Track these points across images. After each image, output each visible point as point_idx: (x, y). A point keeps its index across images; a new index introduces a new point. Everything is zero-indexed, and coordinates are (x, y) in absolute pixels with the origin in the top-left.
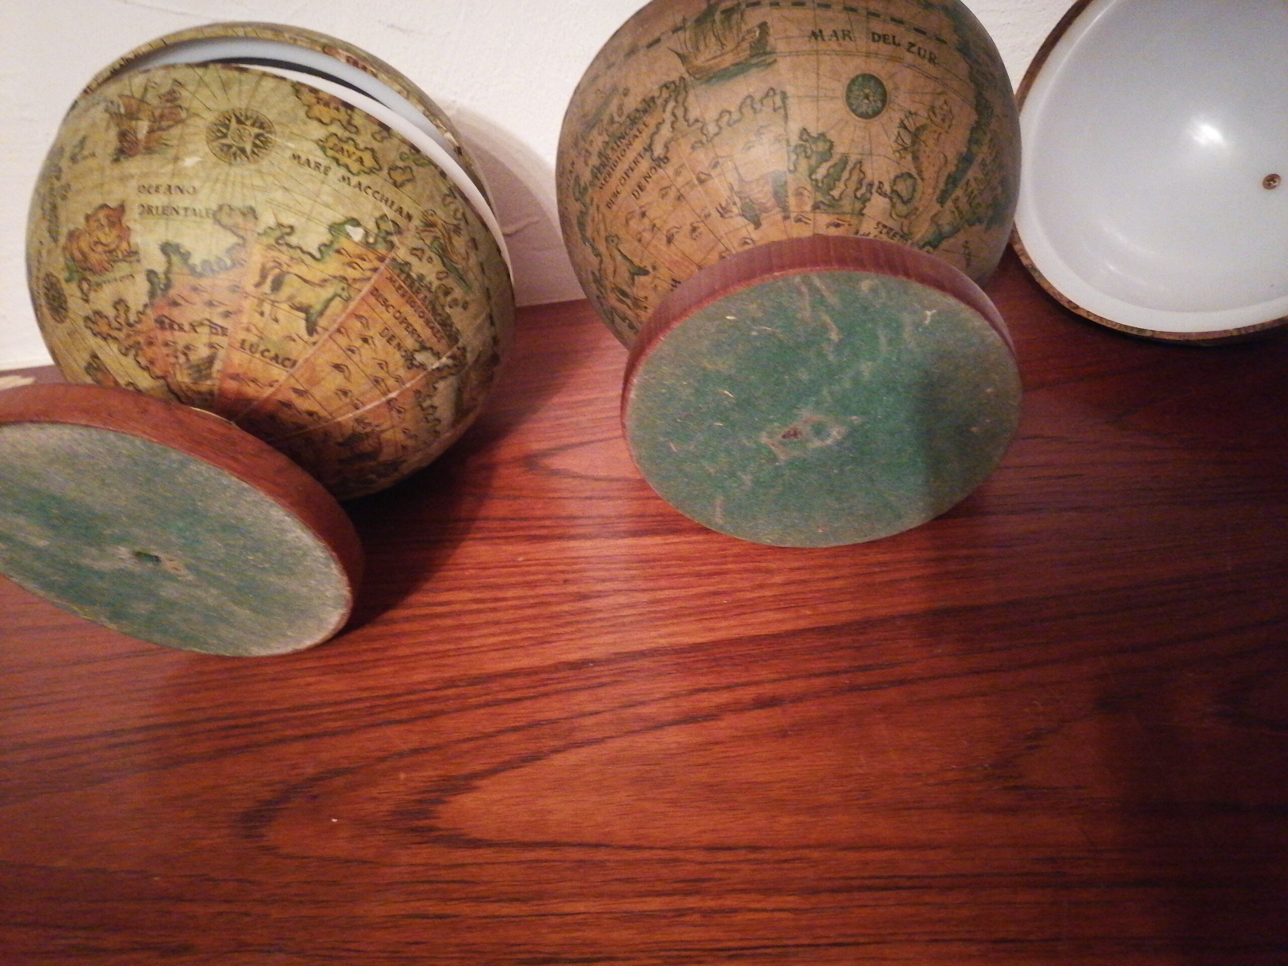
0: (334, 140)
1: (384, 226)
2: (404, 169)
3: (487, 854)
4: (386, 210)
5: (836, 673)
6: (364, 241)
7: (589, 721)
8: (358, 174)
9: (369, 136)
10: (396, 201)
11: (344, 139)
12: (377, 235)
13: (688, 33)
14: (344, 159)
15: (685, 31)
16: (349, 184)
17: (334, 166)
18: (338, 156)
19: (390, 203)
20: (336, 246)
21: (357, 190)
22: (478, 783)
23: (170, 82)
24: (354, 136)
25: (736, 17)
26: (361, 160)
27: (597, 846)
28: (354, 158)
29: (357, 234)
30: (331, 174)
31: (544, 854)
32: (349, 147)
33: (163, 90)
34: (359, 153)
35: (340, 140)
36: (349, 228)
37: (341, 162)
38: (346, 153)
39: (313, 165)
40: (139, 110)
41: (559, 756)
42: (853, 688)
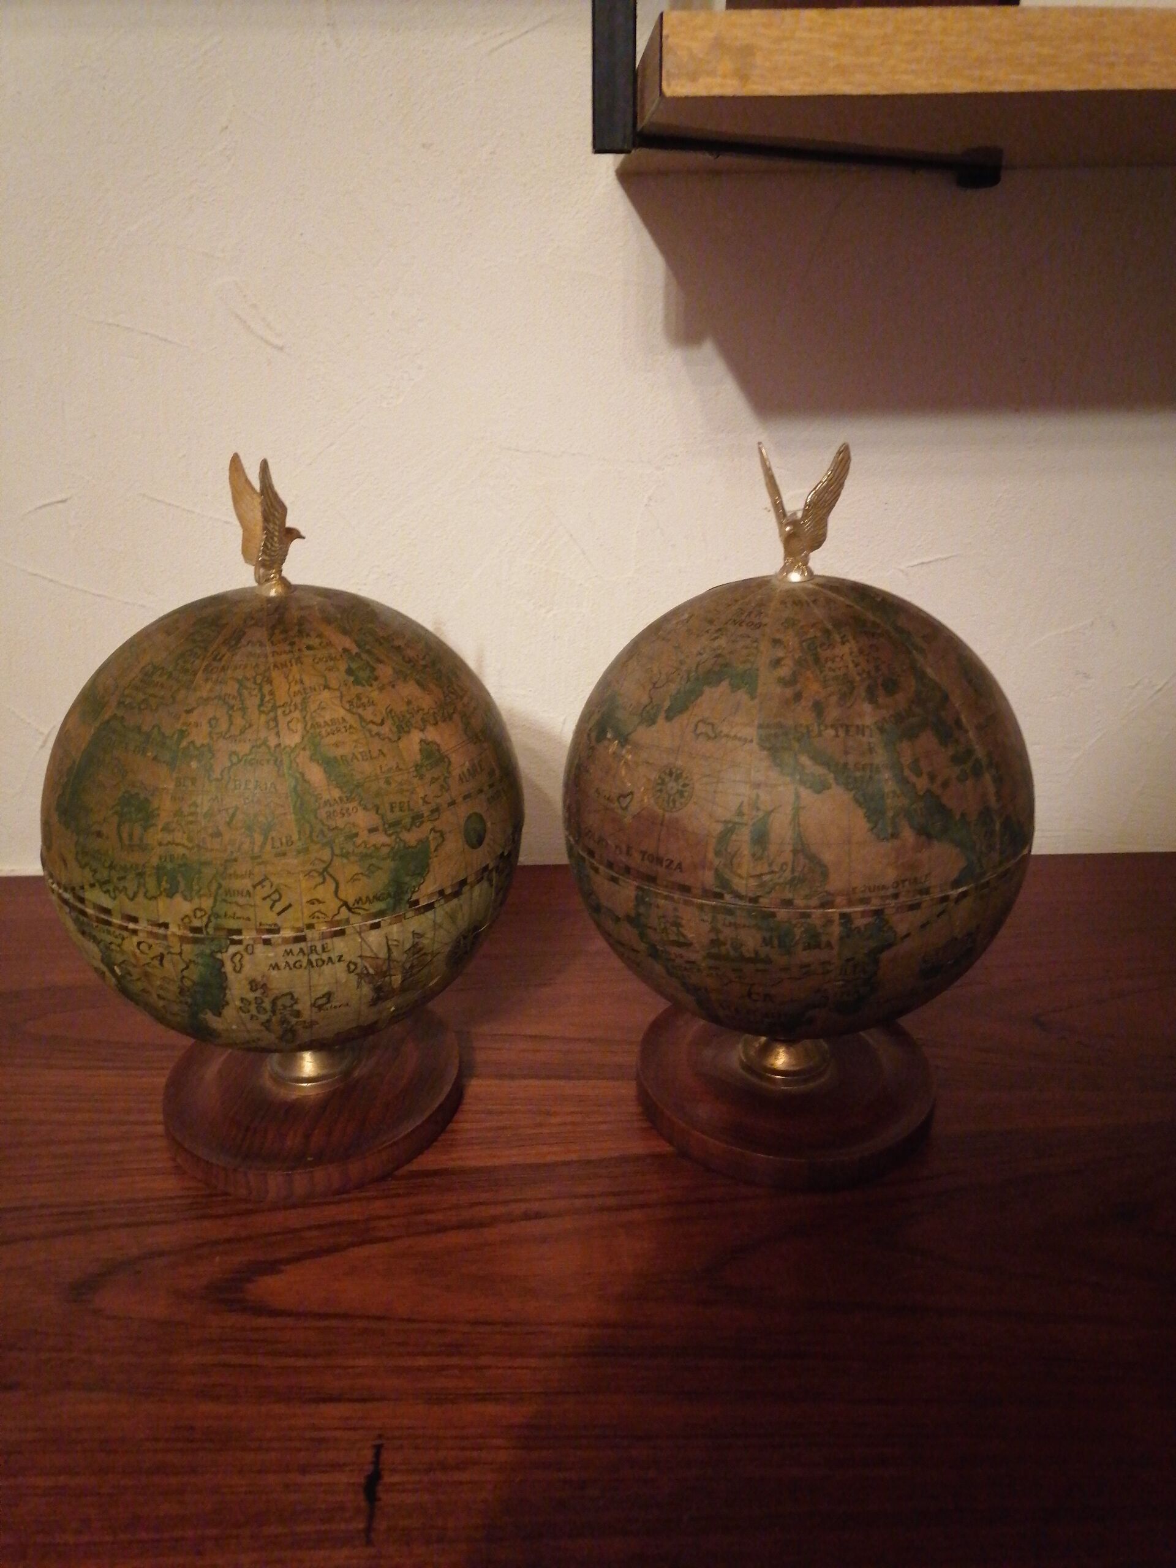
3: (281, 1321)
5: (593, 1196)
7: (383, 1223)
22: (283, 1267)
23: (411, 936)
27: (380, 1318)
31: (334, 1323)
33: (408, 946)
40: (389, 968)
41: (356, 1250)
42: (609, 1209)
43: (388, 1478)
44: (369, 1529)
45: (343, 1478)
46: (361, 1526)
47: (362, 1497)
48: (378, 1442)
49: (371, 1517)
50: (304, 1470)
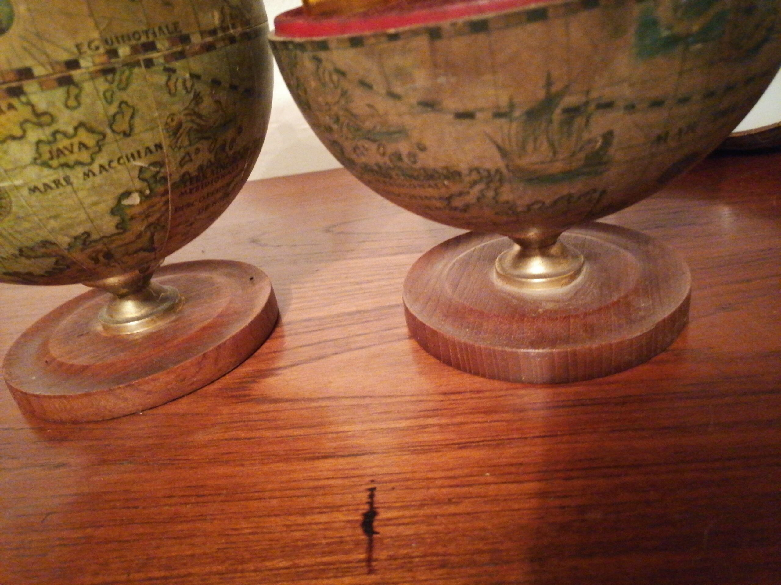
0: (45, 149)
1: (148, 175)
2: (120, 111)
4: (139, 163)
6: (143, 198)
8: (93, 160)
9: (67, 112)
10: (139, 148)
11: (51, 138)
12: (149, 186)
13: (514, 125)
14: (71, 158)
15: (511, 121)
16: (94, 175)
17: (68, 172)
18: (63, 160)
19: (136, 155)
20: (127, 218)
21: (104, 173)
24: (55, 127)
25: (579, 121)
26: (83, 145)
27: (363, 397)
28: (76, 149)
29: (135, 199)
30: (73, 180)
32: (63, 143)
34: (75, 141)
35: (49, 143)
36: (126, 202)
37: (71, 163)
38: (66, 152)
39: (53, 185)
43: (383, 515)
44: (369, 560)
45: (341, 517)
46: (363, 556)
47: (360, 531)
48: (370, 486)
49: (370, 548)
50: (303, 512)
